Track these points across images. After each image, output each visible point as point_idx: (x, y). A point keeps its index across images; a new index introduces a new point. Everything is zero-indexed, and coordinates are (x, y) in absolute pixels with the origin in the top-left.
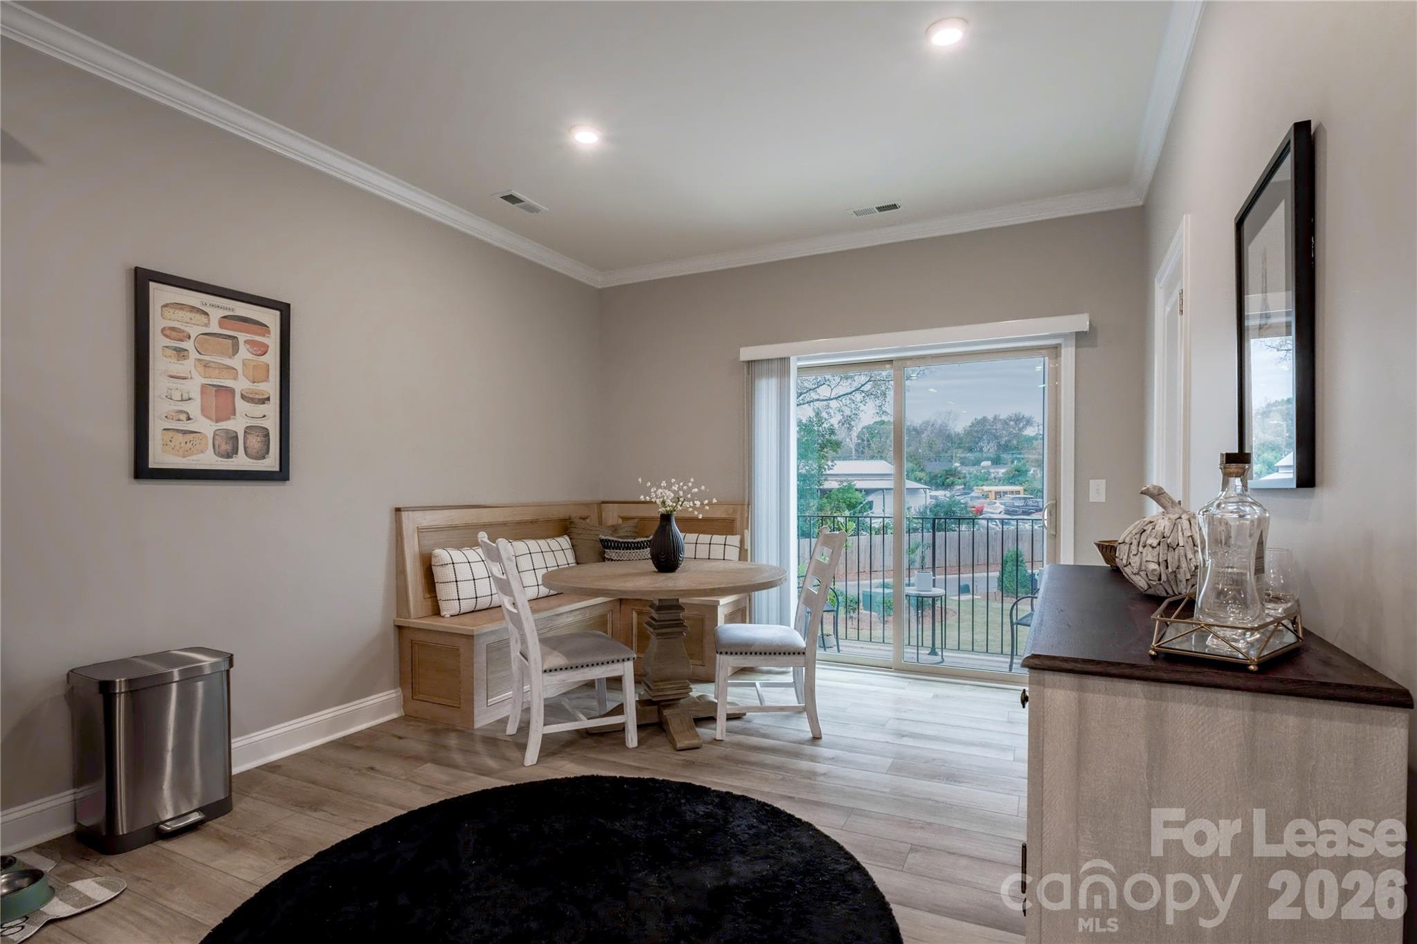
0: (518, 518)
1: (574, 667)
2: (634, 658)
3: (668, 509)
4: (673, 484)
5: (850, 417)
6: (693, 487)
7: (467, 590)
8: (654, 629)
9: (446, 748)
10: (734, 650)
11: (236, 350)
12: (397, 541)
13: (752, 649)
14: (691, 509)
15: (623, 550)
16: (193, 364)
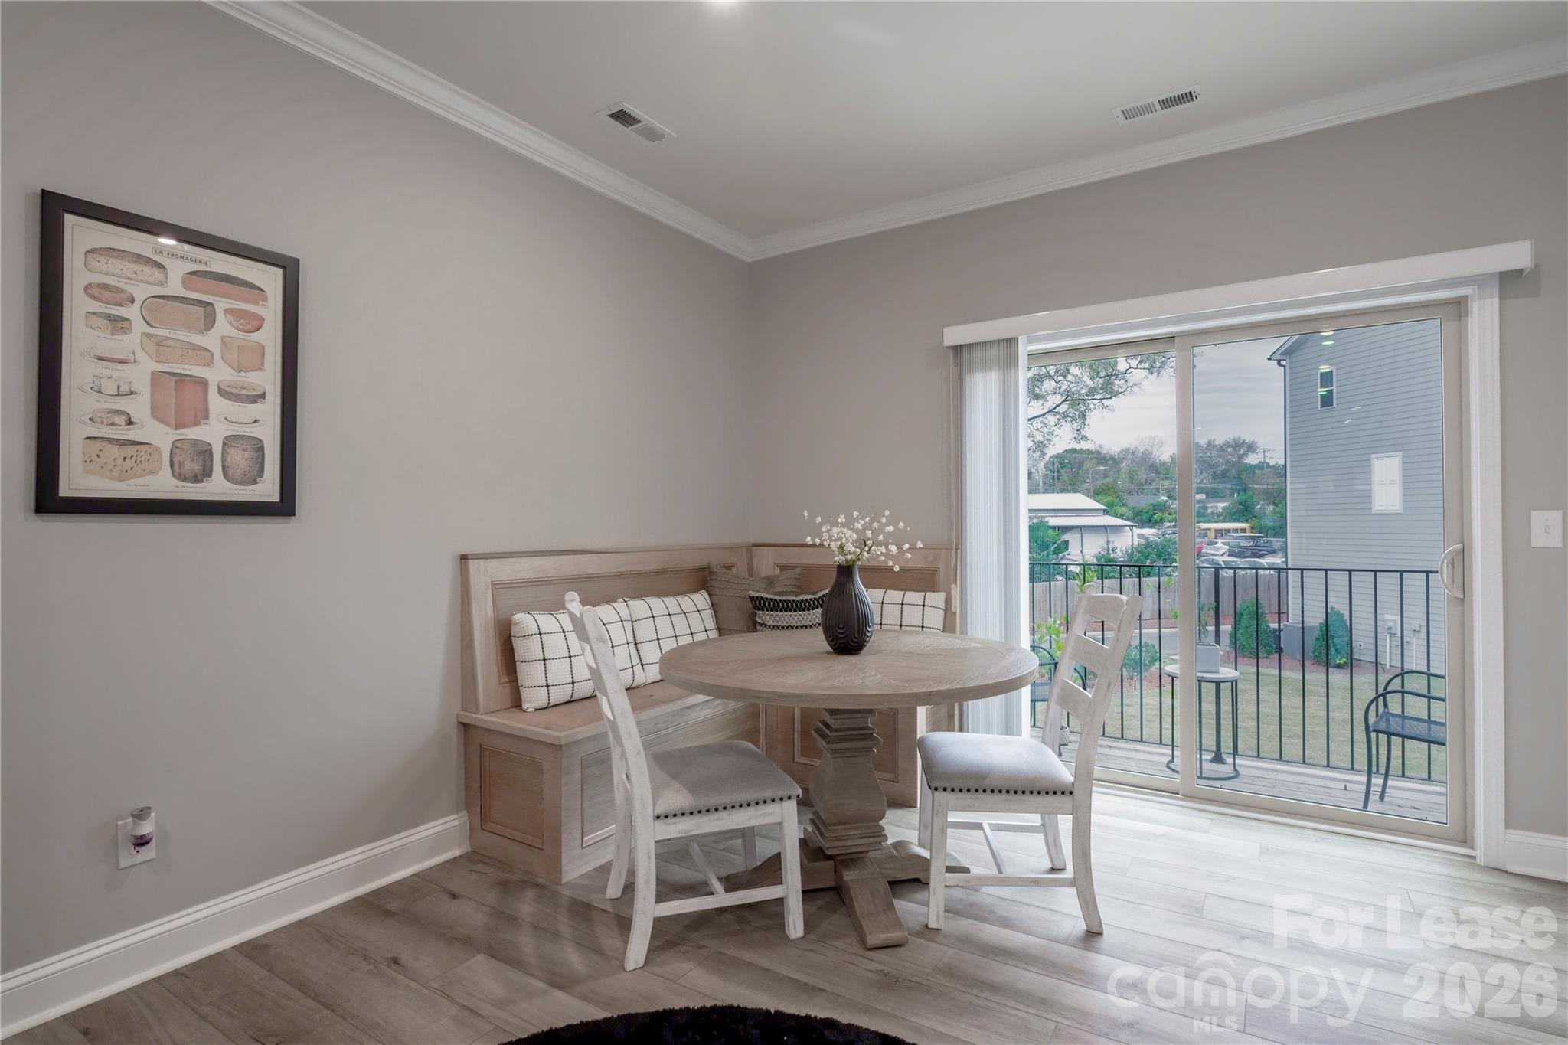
0: (637, 568)
1: (703, 810)
2: (798, 796)
3: (849, 557)
4: (856, 520)
5: (1042, 442)
6: (887, 524)
7: (559, 672)
8: (828, 743)
9: (513, 920)
10: (956, 785)
11: (210, 321)
12: (463, 601)
13: (988, 783)
14: (883, 558)
15: (781, 611)
16: (138, 340)
